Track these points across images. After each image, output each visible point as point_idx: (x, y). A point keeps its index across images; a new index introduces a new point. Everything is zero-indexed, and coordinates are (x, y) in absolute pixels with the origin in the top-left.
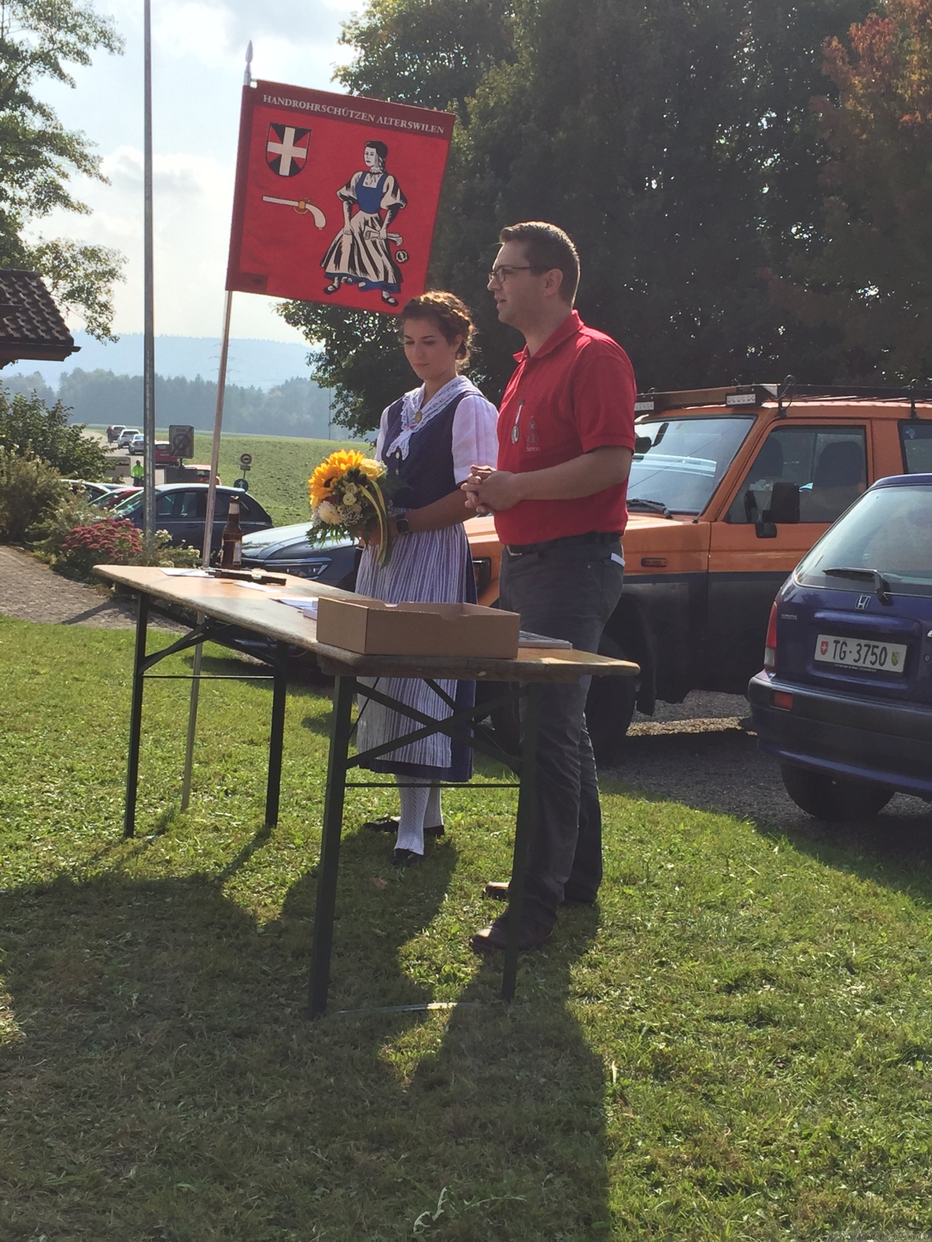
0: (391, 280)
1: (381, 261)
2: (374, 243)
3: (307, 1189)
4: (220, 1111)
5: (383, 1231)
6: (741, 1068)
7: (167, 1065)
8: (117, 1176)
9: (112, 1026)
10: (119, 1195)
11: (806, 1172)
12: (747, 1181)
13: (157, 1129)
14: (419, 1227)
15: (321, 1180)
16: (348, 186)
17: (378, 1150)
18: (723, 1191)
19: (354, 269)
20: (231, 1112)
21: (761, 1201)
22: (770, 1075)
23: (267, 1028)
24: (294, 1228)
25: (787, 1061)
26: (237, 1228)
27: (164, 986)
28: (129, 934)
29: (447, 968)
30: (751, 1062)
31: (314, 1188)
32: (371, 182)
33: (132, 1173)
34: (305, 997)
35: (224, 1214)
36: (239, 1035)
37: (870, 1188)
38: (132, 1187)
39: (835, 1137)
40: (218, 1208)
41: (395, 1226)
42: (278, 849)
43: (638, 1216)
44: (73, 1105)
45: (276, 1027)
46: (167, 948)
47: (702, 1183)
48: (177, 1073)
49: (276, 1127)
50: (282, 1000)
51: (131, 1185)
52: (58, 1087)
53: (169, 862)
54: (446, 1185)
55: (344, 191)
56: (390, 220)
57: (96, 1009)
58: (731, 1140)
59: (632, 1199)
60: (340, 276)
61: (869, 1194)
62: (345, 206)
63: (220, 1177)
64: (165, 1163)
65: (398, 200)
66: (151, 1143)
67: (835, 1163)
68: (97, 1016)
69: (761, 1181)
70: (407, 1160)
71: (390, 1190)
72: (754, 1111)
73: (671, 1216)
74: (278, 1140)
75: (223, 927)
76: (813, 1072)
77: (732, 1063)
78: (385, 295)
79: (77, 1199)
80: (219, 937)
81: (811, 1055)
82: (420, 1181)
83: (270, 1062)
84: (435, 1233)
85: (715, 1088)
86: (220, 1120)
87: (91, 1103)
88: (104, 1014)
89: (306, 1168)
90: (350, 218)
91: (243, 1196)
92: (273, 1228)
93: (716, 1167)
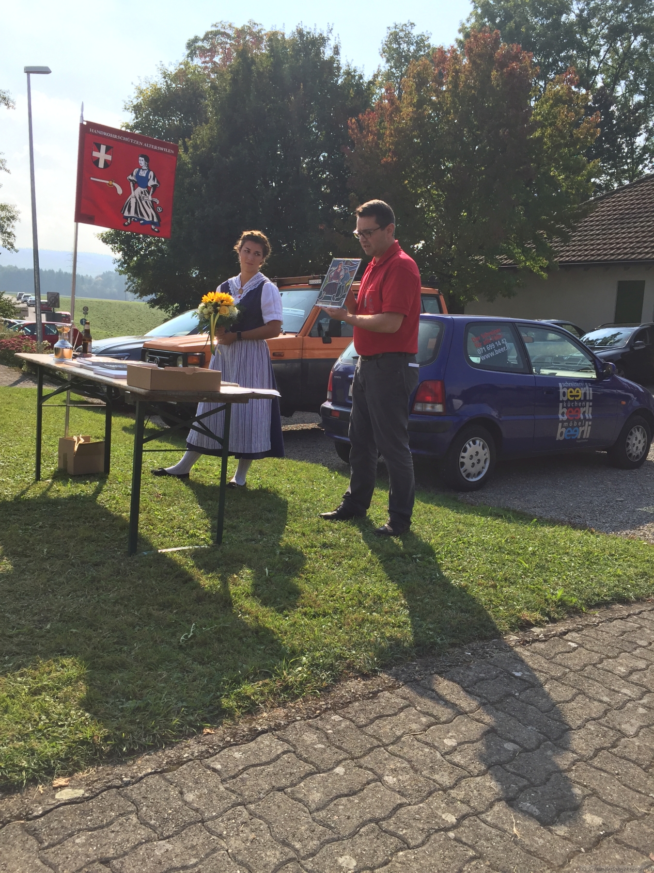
0: (155, 220)
1: (150, 211)
2: (146, 202)
3: (131, 628)
4: (89, 597)
5: (167, 643)
6: (321, 567)
7: (62, 579)
8: (41, 628)
9: (35, 564)
10: (43, 637)
11: (349, 607)
12: (324, 612)
13: (60, 607)
14: (183, 640)
15: (138, 624)
16: (132, 175)
17: (163, 609)
18: (314, 616)
19: (138, 215)
20: (94, 598)
21: (330, 619)
22: (333, 569)
23: (110, 561)
24: (126, 645)
25: (340, 563)
26: (99, 646)
27: (59, 545)
28: (41, 523)
29: (191, 531)
30: (325, 564)
31: (134, 627)
32: (143, 174)
33: (48, 626)
34: (127, 547)
35: (93, 640)
36: (96, 565)
37: (374, 611)
38: (49, 633)
39: (360, 592)
40: (90, 639)
41: (172, 640)
42: (111, 484)
43: (278, 629)
44: (17, 599)
45: (113, 560)
46: (60, 528)
47: (305, 614)
48: (67, 583)
49: (116, 603)
50: (116, 549)
51: (48, 631)
52: (10, 592)
53: (58, 491)
54: (194, 622)
55: (130, 177)
56: (153, 192)
57: (26, 556)
58: (317, 596)
59: (275, 622)
60: (131, 217)
61: (374, 614)
62: (131, 185)
63: (90, 626)
64: (64, 621)
65: (156, 183)
66: (57, 613)
67: (360, 603)
68: (27, 559)
69: (330, 611)
70: (177, 613)
71: (169, 626)
72: (327, 584)
73: (292, 628)
74: (116, 609)
75: (86, 518)
76: (351, 567)
77: (317, 565)
78: (153, 227)
79: (22, 639)
80: (84, 523)
81: (350, 560)
82: (182, 621)
83: (111, 575)
84: (189, 643)
85: (310, 575)
86: (89, 601)
87: (27, 598)
88: (31, 559)
89: (130, 619)
90: (134, 190)
91: (101, 633)
92: (116, 646)
93: (311, 607)
